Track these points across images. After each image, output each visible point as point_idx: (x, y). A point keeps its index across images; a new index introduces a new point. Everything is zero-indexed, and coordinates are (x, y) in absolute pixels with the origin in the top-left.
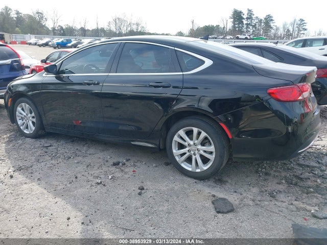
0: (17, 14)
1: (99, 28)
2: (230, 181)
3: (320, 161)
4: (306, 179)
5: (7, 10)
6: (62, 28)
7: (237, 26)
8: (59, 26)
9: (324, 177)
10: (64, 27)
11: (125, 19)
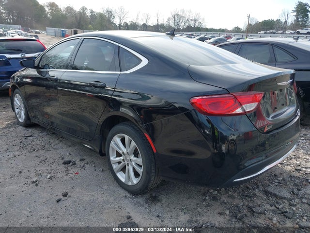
0: (91, 13)
1: (160, 24)
2: (164, 201)
3: (296, 191)
4: (259, 213)
5: (84, 9)
6: (127, 24)
7: (300, 20)
8: (125, 23)
9: (286, 214)
10: (129, 24)
11: (183, 15)
